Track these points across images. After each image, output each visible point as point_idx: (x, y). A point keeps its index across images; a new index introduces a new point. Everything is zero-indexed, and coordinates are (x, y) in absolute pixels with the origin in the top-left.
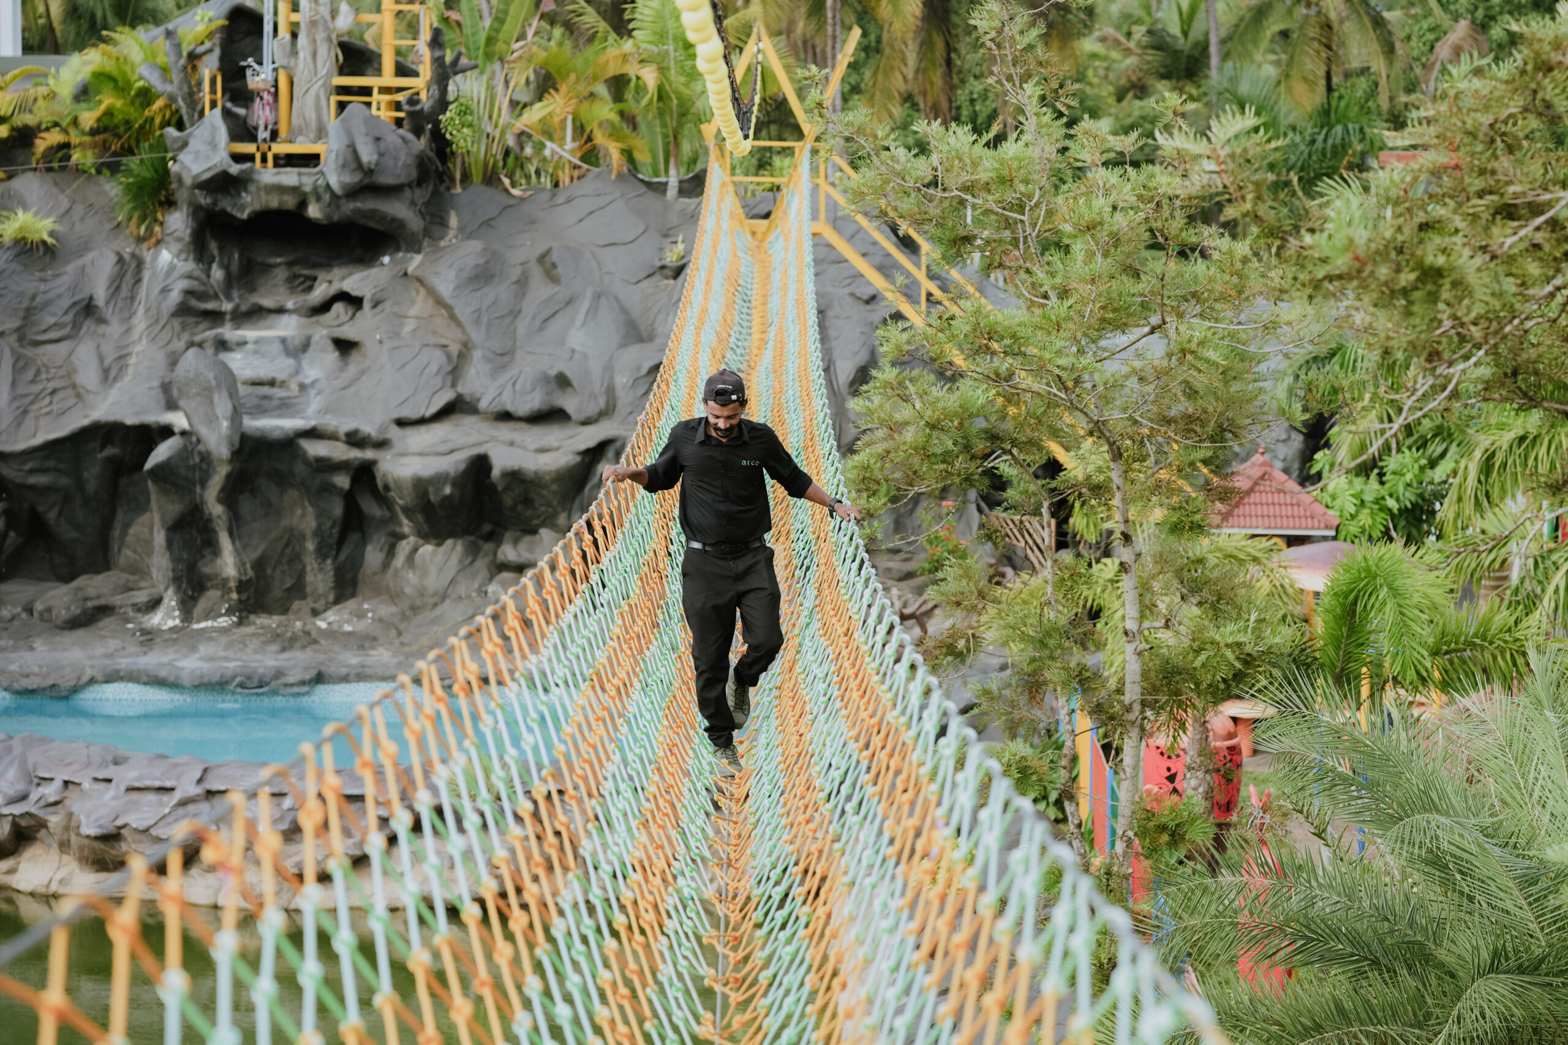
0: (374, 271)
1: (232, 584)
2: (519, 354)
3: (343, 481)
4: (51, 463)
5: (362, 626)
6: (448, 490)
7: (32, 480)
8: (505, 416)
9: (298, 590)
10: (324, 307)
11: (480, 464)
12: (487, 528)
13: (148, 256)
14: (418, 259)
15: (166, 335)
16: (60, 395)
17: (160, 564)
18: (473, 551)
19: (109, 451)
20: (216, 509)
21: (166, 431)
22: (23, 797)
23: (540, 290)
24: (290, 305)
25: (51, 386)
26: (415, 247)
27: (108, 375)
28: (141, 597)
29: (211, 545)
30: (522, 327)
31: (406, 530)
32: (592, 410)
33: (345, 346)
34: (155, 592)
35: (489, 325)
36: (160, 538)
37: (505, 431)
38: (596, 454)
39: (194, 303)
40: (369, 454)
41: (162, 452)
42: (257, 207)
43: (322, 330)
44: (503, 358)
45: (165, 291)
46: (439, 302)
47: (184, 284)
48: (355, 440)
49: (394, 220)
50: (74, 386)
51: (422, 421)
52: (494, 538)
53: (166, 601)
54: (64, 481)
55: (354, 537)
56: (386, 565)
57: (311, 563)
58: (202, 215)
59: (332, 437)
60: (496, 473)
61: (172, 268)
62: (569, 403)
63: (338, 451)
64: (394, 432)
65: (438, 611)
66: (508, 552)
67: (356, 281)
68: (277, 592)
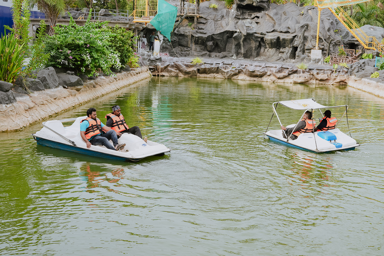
0: (261, 13)
1: (243, 54)
2: (282, 24)
3: (259, 39)
4: (220, 36)
5: (261, 59)
6: (275, 41)
7: (217, 38)
8: (281, 32)
9: (251, 55)
10: (254, 18)
11: (278, 38)
12: (278, 47)
13: (230, 11)
14: (267, 12)
15: (234, 20)
16: (220, 27)
17: (233, 50)
18: (276, 50)
19: (227, 35)
20: (242, 43)
21: (236, 32)
22: (239, 67)
23: (284, 17)
24: (249, 18)
25: (219, 26)
26: (267, 10)
27: (227, 25)
28: (231, 55)
29: (240, 48)
30: (282, 21)
31: (267, 47)
32: (293, 32)
33: (257, 23)
34: (232, 54)
35: (278, 20)
36: (234, 47)
37: (281, 34)
38: (294, 37)
39: (237, 17)
40: (263, 36)
41: (235, 35)
42: (247, 3)
43: (254, 21)
44: (280, 25)
45: (233, 15)
46: (271, 17)
47: (236, 14)
48: (262, 34)
49: (264, 6)
50: (222, 26)
51: (270, 32)
52: (279, 49)
53: (234, 55)
54: (221, 39)
55: (259, 48)
56: (264, 52)
57: (253, 51)
58: (238, 5)
59: (258, 34)
60: (281, 39)
61: (234, 12)
62: (289, 30)
63: (259, 35)
64: (266, 33)
65: (272, 57)
66: (282, 50)
67: (258, 14)
68: (248, 55)
